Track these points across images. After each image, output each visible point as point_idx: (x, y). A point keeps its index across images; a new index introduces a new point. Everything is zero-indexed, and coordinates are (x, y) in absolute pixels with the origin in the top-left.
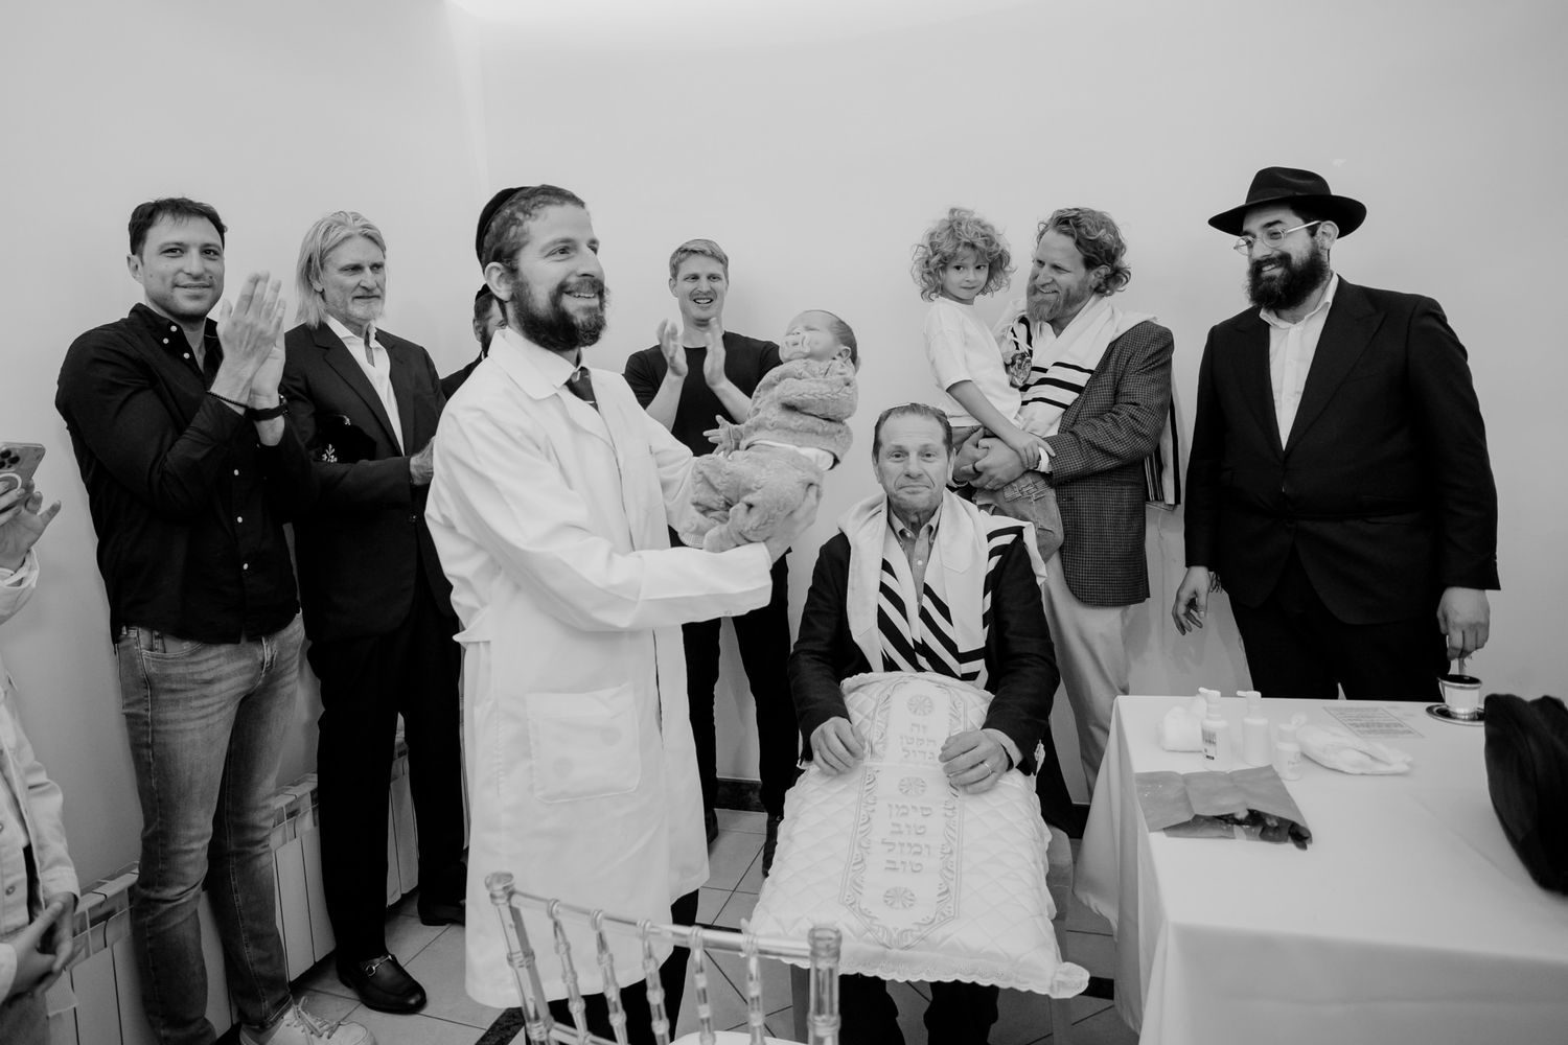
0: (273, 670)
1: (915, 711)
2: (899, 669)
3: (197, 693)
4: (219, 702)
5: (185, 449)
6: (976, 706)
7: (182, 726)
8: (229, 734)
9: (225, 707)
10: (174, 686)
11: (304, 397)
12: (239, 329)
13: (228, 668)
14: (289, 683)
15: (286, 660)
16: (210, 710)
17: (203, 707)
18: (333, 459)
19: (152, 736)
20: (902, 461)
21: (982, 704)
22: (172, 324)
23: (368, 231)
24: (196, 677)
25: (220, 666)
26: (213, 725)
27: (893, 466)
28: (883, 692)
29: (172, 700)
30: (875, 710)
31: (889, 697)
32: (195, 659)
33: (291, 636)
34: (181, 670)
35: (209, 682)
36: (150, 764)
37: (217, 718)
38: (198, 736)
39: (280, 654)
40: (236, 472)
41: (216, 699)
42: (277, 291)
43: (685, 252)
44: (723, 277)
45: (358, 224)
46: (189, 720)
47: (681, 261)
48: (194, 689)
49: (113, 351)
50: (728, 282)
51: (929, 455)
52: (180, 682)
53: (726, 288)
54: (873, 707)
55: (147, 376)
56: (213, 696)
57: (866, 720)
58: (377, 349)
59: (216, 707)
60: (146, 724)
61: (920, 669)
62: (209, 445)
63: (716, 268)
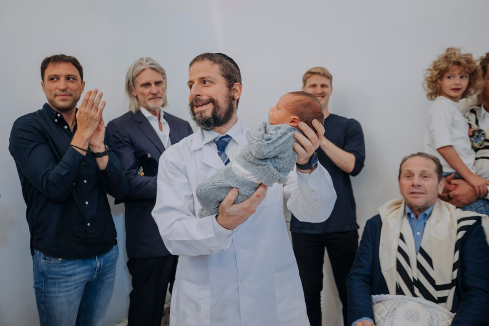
0: (100, 272)
1: (408, 319)
2: (403, 294)
3: (64, 280)
4: (74, 285)
5: (58, 169)
6: (445, 320)
7: (57, 295)
8: (80, 299)
9: (77, 287)
10: (54, 276)
11: (129, 145)
12: (82, 115)
13: (79, 270)
14: (110, 278)
15: (108, 267)
16: (70, 288)
17: (67, 287)
18: (142, 174)
19: (44, 298)
20: (411, 179)
21: (449, 319)
22: (57, 113)
23: (153, 66)
24: (64, 273)
25: (75, 268)
26: (71, 295)
27: (406, 182)
28: (392, 306)
29: (53, 283)
30: (386, 315)
31: (395, 308)
32: (64, 265)
33: (110, 256)
34: (57, 269)
35: (70, 275)
36: (43, 311)
37: (73, 292)
38: (64, 300)
39: (104, 264)
40: (85, 181)
41: (73, 283)
42: (101, 97)
43: (311, 73)
44: (329, 85)
45: (148, 63)
46: (61, 292)
47: (308, 78)
48: (62, 278)
49: (31, 126)
50: (332, 88)
51: (426, 177)
52: (57, 275)
53: (331, 92)
54: (386, 313)
55: (45, 138)
56: (72, 282)
57: (381, 320)
58: (164, 123)
59: (72, 287)
60: (42, 292)
61: (415, 295)
62: (68, 169)
63: (325, 81)
